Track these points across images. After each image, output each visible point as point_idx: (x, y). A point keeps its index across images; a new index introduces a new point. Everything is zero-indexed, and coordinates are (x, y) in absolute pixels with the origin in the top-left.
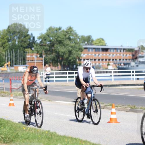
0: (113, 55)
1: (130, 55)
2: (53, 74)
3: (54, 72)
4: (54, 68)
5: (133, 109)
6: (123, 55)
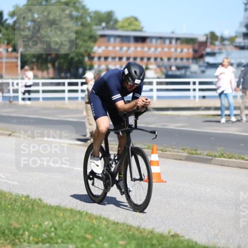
0: (156, 49)
1: (188, 49)
2: (37, 84)
3: (41, 81)
4: (39, 74)
5: (192, 156)
6: (176, 50)
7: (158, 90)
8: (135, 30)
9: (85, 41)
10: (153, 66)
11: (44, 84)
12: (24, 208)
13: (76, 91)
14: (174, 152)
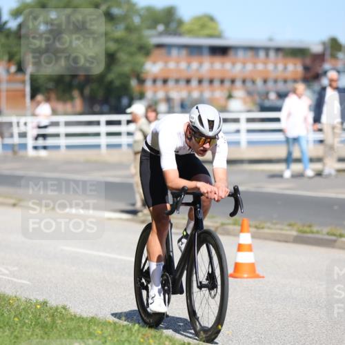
0: (244, 64)
1: (295, 64)
2: (56, 124)
3: (62, 119)
4: (60, 107)
5: (305, 235)
6: (276, 67)
7: (249, 131)
8: (211, 36)
9: (131, 54)
10: (239, 93)
11: (68, 124)
12: (40, 320)
13: (119, 134)
14: (276, 229)
